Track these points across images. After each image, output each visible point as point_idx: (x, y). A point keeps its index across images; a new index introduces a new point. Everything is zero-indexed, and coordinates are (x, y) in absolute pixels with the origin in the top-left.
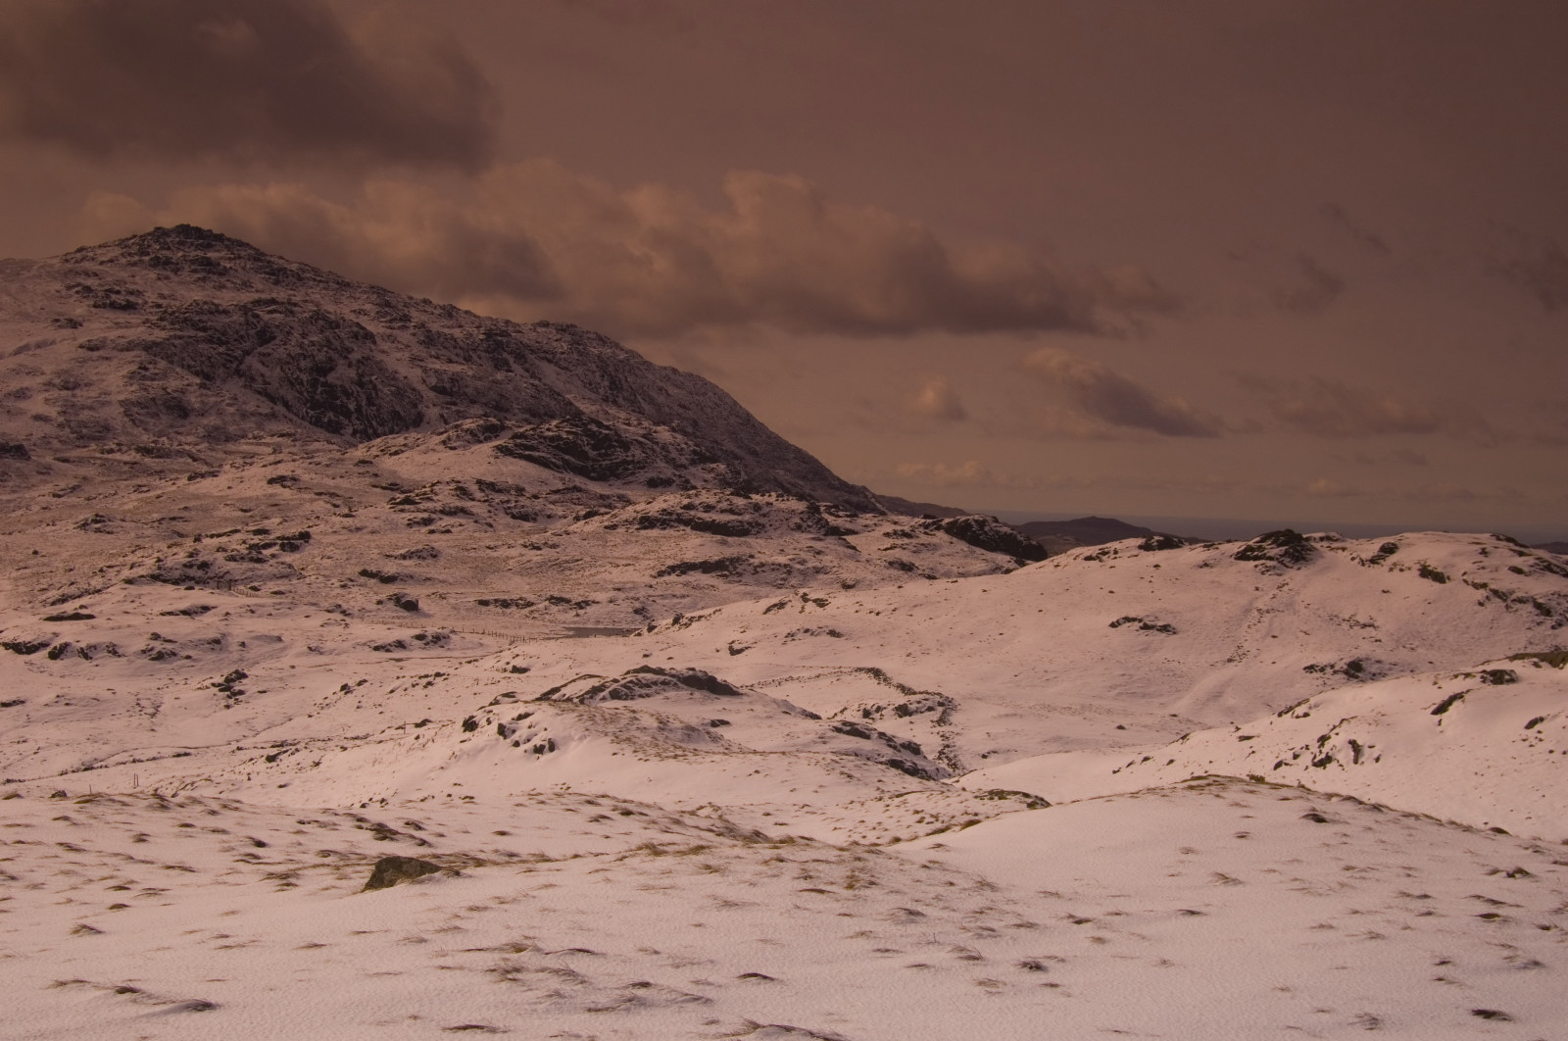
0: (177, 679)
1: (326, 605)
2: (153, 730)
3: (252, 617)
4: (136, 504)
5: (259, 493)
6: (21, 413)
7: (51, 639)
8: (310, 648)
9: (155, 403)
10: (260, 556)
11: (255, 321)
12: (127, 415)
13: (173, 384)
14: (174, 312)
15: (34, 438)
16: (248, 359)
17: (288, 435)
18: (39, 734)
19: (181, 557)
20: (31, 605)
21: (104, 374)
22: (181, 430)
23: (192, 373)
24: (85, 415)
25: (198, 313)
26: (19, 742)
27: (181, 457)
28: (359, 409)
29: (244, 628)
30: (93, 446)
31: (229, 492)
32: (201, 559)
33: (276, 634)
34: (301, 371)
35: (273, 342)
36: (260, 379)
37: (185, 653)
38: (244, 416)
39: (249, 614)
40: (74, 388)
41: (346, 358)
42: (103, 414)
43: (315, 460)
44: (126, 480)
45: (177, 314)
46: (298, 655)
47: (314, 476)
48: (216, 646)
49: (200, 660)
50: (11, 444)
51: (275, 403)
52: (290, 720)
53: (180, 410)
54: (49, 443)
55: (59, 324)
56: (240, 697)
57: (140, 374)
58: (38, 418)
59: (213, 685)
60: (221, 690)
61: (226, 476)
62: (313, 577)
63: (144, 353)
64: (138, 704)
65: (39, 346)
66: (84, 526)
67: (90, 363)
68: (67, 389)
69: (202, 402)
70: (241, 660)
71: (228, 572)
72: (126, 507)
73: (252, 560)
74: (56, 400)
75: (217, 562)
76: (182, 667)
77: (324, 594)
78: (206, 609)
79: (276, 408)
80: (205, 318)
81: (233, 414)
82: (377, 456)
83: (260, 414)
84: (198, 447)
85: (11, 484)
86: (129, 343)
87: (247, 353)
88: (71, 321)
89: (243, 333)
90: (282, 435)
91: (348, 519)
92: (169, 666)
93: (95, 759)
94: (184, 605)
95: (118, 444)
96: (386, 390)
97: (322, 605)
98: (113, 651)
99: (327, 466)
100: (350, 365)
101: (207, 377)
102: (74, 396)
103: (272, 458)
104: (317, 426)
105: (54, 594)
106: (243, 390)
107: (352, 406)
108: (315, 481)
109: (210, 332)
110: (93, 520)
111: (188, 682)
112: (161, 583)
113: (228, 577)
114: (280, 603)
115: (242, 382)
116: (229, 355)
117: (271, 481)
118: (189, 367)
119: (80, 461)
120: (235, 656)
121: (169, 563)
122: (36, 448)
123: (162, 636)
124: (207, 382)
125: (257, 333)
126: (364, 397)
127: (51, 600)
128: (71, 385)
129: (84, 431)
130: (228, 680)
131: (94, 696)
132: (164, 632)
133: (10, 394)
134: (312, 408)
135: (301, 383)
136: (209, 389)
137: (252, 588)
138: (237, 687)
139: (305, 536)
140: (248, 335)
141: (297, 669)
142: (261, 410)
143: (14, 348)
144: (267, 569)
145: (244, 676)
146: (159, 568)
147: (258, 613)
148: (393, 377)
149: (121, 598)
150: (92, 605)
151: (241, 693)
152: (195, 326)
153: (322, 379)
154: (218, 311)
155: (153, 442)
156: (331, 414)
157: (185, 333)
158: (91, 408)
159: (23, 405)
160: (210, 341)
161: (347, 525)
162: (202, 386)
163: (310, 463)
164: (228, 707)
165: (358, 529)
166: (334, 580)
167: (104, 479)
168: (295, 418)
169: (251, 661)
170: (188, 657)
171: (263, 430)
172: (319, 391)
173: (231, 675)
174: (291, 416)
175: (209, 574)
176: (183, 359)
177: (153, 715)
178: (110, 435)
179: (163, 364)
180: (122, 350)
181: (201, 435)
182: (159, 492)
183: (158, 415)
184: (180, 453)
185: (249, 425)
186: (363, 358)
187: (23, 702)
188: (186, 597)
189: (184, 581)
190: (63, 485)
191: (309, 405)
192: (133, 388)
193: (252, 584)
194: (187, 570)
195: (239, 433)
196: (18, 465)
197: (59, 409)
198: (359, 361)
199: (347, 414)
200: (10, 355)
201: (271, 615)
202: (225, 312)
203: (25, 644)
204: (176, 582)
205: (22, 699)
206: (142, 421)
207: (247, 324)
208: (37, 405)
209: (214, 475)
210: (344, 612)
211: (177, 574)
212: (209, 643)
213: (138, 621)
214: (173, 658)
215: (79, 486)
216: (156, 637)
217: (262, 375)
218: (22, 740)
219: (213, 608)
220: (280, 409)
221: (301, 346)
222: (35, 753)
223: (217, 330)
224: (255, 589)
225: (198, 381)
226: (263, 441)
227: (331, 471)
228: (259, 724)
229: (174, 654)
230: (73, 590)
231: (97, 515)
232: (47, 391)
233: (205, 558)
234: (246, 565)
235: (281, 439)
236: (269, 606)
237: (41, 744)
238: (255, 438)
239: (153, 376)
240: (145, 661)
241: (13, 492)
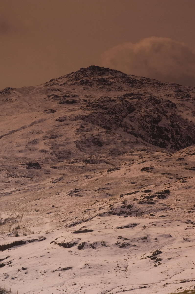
0: (132, 255)
1: (184, 220)
2: (127, 277)
3: (155, 227)
4: (87, 183)
5: (138, 175)
6: (35, 149)
7: (78, 241)
8: (184, 239)
9: (89, 141)
10: (152, 201)
11: (126, 103)
12: (77, 147)
13: (95, 133)
14: (93, 103)
15: (42, 159)
16: (125, 119)
17: (145, 150)
18: (81, 281)
19: (120, 204)
20: (61, 228)
21: (67, 131)
22: (100, 151)
23: (102, 127)
24: (61, 148)
25: (102, 102)
26: (73, 285)
27: (102, 163)
28: (173, 137)
29: (154, 232)
30: (65, 161)
31: (125, 175)
32: (128, 204)
33: (167, 233)
34: (147, 123)
35: (134, 112)
36: (130, 127)
37: (133, 244)
38: (125, 143)
39: (154, 226)
40: (55, 138)
41: (165, 115)
42: (67, 147)
43: (160, 159)
44: (80, 174)
45: (94, 103)
46: (180, 242)
47: (160, 166)
48: (145, 240)
49: (140, 247)
50: (33, 162)
51: (137, 137)
52: (184, 271)
53: (99, 143)
54: (48, 161)
55: (47, 112)
56: (160, 262)
57: (81, 130)
58: (42, 151)
59: (148, 257)
60: (152, 259)
61: (123, 169)
62: (176, 209)
63: (82, 121)
64: (118, 266)
65: (40, 122)
66: (71, 194)
67: (61, 127)
68: (53, 138)
69: (107, 139)
70: (156, 246)
71: (140, 209)
72: (83, 185)
73: (149, 203)
74: (49, 143)
75: (135, 205)
76: (133, 250)
77: (182, 216)
78: (135, 225)
79: (138, 139)
80: (105, 104)
81: (120, 143)
82: (186, 156)
83: (132, 142)
84: (108, 158)
85: (35, 179)
86: (76, 117)
87: (124, 117)
88: (51, 110)
89: (121, 109)
90: (142, 150)
91: (184, 183)
92: (128, 250)
93: (106, 291)
94: (126, 224)
95: (75, 160)
96: (183, 128)
97: (182, 220)
98: (104, 244)
99: (165, 162)
100: (167, 118)
101: (109, 128)
102: (56, 141)
103: (141, 160)
104: (156, 145)
105: (69, 222)
106: (124, 133)
107: (170, 136)
108: (161, 169)
109: (108, 110)
110: (74, 191)
111: (136, 256)
112: (114, 215)
113: (140, 211)
114: (166, 221)
115: (123, 129)
116: (117, 119)
117: (142, 170)
118: (101, 125)
119: (61, 168)
120: (154, 244)
121: (115, 206)
122: (43, 164)
123: (123, 237)
124: (109, 131)
125: (128, 108)
126: (174, 131)
127: (68, 225)
128: (54, 137)
129: (61, 155)
130: (154, 254)
131: (100, 264)
132: (123, 235)
133: (30, 142)
134: (153, 138)
135: (148, 128)
136: (110, 133)
137: (150, 215)
138: (158, 257)
139: (167, 192)
140: (124, 109)
141: (182, 248)
142: (131, 141)
143: (30, 123)
144: (155, 206)
145: (161, 252)
146: (111, 209)
147: (157, 225)
148: (186, 122)
149: (99, 222)
150: (88, 226)
151: (160, 260)
152: (102, 107)
153: (156, 125)
154: (110, 100)
155: (89, 157)
156: (161, 140)
157: (98, 111)
158: (63, 145)
159: (36, 146)
160: (108, 113)
161: (184, 186)
162: (107, 132)
163: (158, 161)
164: (156, 266)
165: (189, 187)
166: (185, 210)
167: (72, 174)
168: (146, 143)
169: (160, 246)
170: (135, 246)
171: (133, 149)
172: (155, 130)
173: (155, 252)
174: (144, 142)
175: (132, 210)
176: (98, 122)
177: (125, 271)
178: (71, 156)
179: (90, 125)
180: (73, 120)
181: (108, 153)
182: (96, 178)
183: (90, 146)
184: (101, 161)
185: (127, 147)
186: (172, 114)
187: (71, 268)
188: (126, 220)
189: (122, 214)
190: (55, 178)
191: (152, 136)
192: (79, 136)
193: (151, 213)
194: (123, 209)
195: (124, 151)
196: (37, 171)
197: (50, 147)
198: (171, 116)
199: (168, 139)
200: (29, 126)
201: (163, 226)
202: (114, 101)
203: (68, 243)
204: (119, 214)
205: (71, 267)
206: (84, 149)
207: (123, 104)
208: (41, 146)
209: (118, 169)
210: (192, 223)
211: (119, 211)
212: (142, 239)
213: (111, 231)
214: (129, 246)
215: (62, 178)
216: (120, 237)
217: (131, 126)
218: (74, 284)
219: (138, 224)
220: (140, 139)
221: (146, 112)
222: (81, 289)
223: (111, 108)
224: (152, 215)
225: (105, 130)
226: (134, 153)
227: (167, 164)
228: (171, 273)
229: (129, 245)
230: (77, 220)
231: (75, 189)
232: (45, 140)
233: (130, 204)
234: (147, 205)
235: (141, 152)
236: (162, 222)
237: (83, 285)
238: (131, 152)
239: (87, 130)
240: (118, 248)
241: (36, 182)
